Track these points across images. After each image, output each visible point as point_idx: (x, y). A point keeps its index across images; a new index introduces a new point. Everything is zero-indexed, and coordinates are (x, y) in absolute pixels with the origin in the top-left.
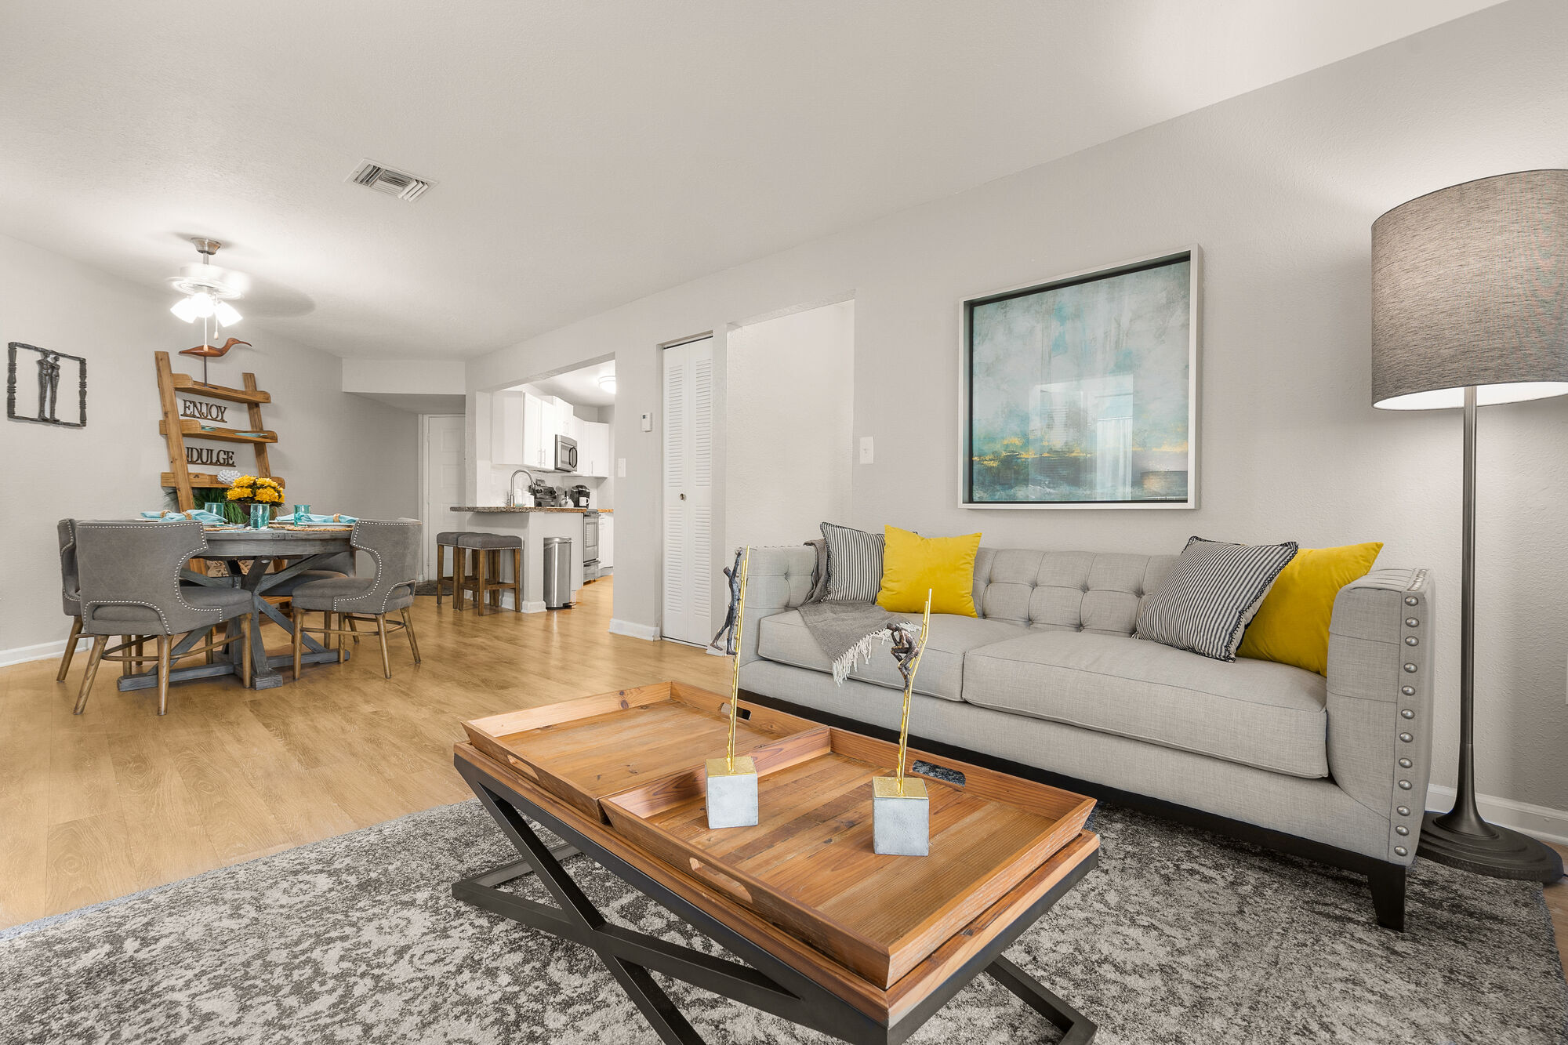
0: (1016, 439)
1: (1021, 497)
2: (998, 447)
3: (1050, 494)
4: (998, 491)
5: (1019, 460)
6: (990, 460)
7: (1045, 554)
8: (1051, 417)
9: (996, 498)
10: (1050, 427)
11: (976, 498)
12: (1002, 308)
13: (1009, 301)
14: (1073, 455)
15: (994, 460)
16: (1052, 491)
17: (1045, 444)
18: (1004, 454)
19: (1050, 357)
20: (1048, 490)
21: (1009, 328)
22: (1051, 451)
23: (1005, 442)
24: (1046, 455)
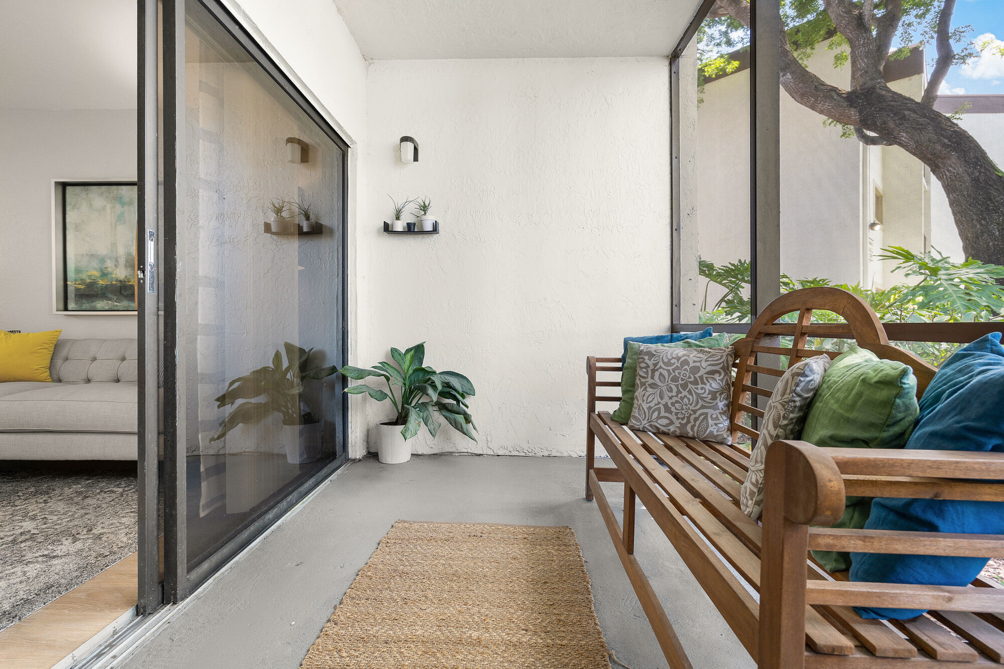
0: (96, 272)
1: (99, 307)
2: (84, 276)
3: (117, 306)
4: (84, 303)
5: (98, 285)
6: (79, 284)
7: (105, 340)
8: (117, 261)
9: (83, 308)
10: (116, 266)
11: (70, 308)
12: (85, 191)
13: (89, 187)
14: (130, 283)
15: (81, 284)
16: (118, 304)
17: (114, 276)
18: (88, 281)
19: (116, 226)
20: (116, 303)
21: (90, 203)
22: (117, 280)
23: (89, 273)
24: (114, 283)
